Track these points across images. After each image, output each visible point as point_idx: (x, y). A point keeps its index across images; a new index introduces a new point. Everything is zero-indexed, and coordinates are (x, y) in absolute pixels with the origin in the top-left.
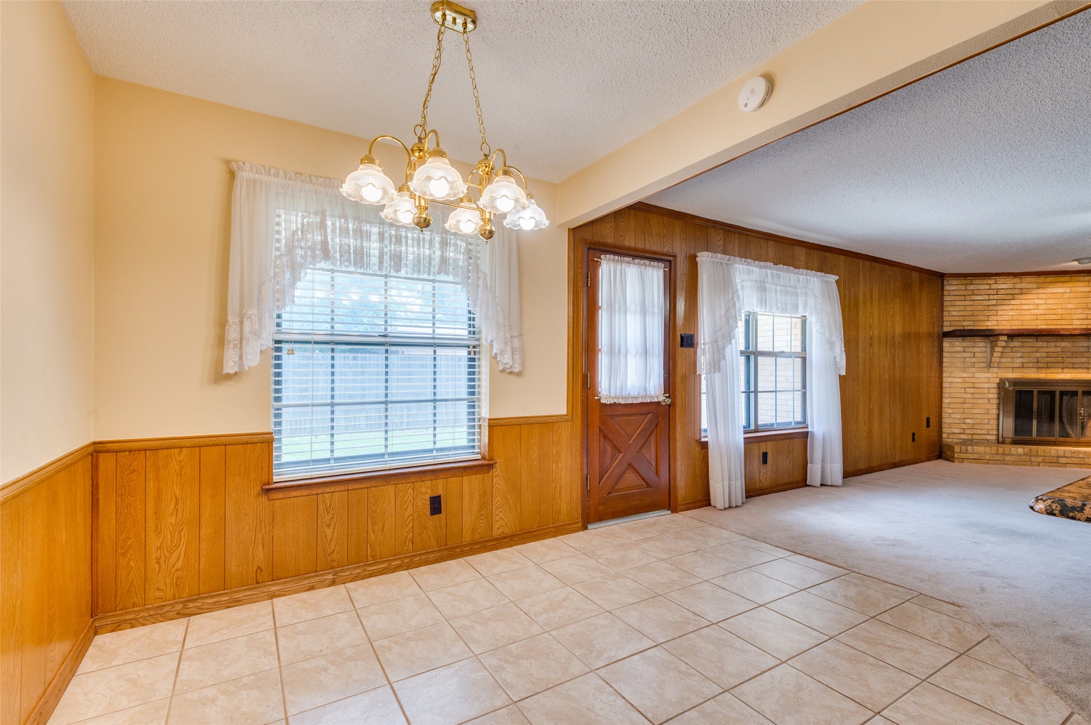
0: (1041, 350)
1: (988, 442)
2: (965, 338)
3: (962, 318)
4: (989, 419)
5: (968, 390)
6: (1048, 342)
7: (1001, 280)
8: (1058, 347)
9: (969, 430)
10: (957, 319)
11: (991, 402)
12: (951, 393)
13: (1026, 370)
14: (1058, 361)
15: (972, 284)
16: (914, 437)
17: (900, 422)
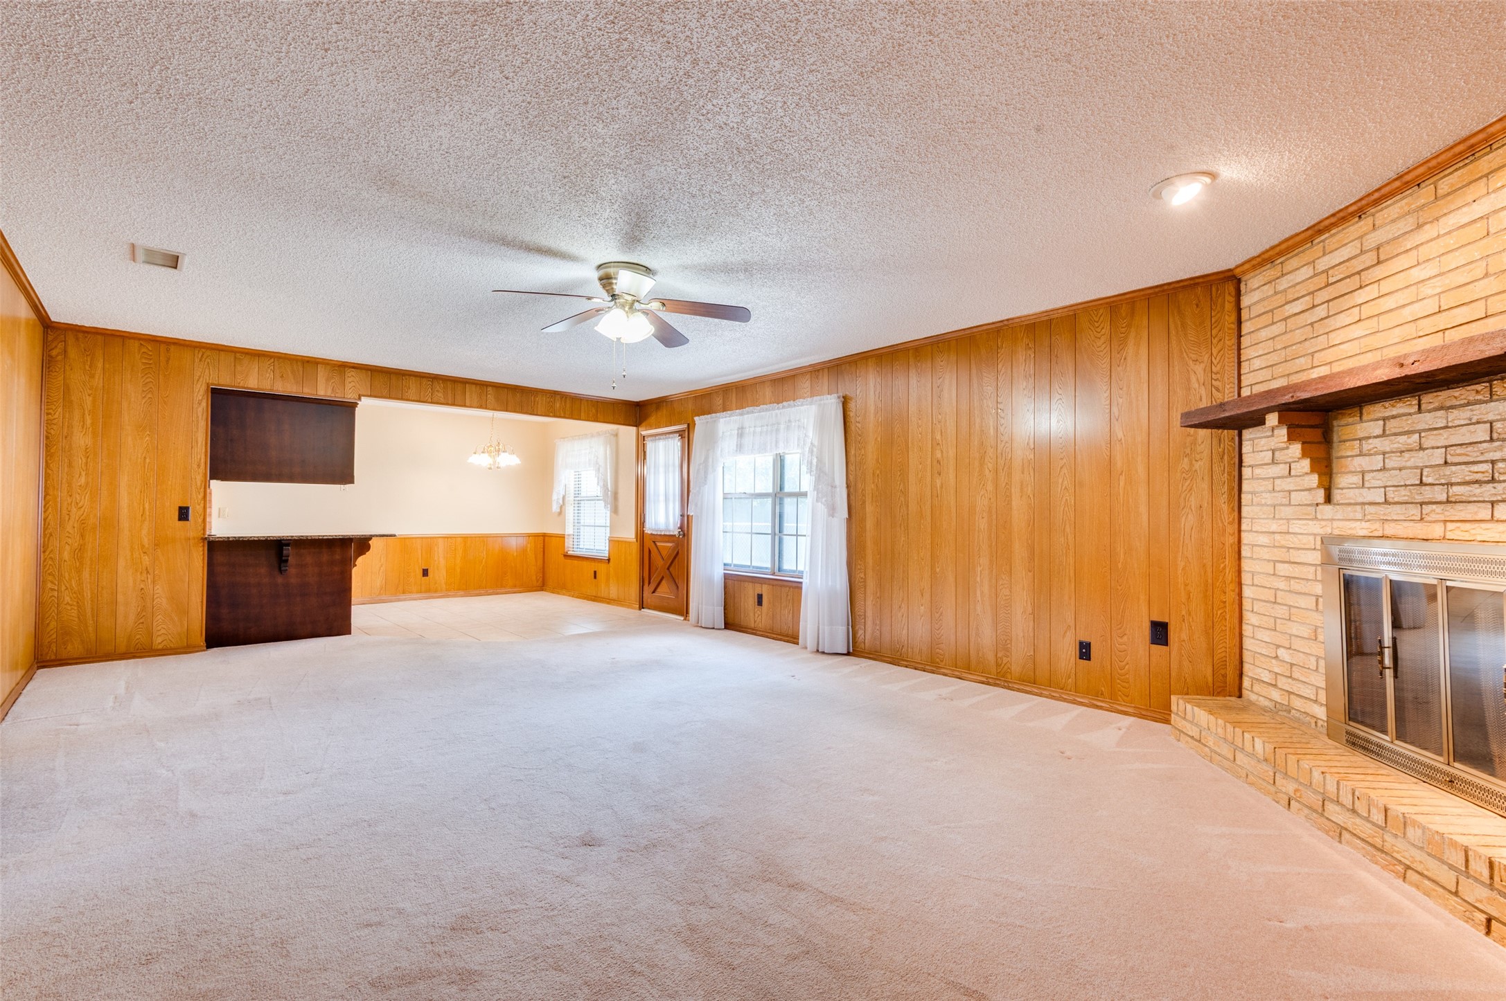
4: (1317, 658)
5: (1281, 569)
6: (1449, 409)
9: (1284, 679)
11: (1320, 608)
15: (1283, 275)
16: (1085, 651)
17: (1030, 609)
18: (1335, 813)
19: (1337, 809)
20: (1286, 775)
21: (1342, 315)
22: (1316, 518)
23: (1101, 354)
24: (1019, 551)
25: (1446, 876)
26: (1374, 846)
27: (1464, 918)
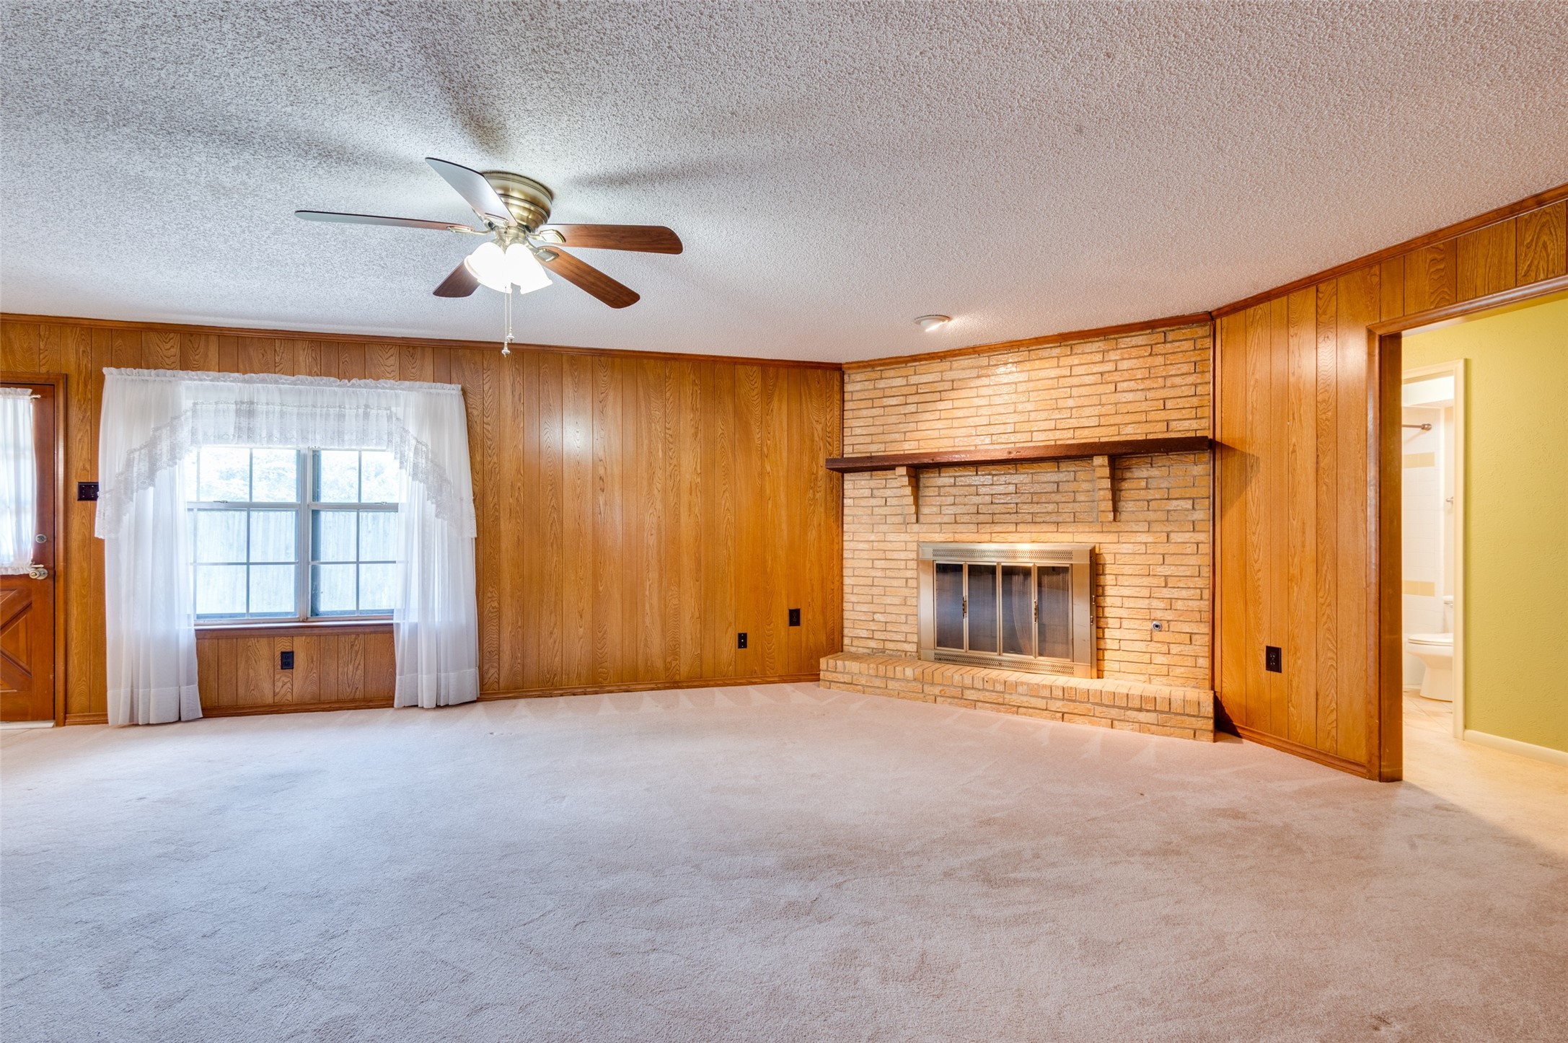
0: (982, 490)
1: (905, 655)
2: (874, 473)
3: (868, 439)
4: (907, 615)
5: (878, 564)
6: (994, 475)
7: (921, 366)
9: (879, 633)
10: (861, 440)
11: (909, 585)
12: (854, 568)
13: (961, 528)
15: (881, 378)
16: (742, 640)
17: (697, 614)
18: (971, 695)
19: (972, 691)
20: (932, 684)
21: (928, 413)
22: (906, 532)
23: (755, 403)
24: (687, 562)
25: (1041, 703)
26: (998, 704)
27: (1053, 719)
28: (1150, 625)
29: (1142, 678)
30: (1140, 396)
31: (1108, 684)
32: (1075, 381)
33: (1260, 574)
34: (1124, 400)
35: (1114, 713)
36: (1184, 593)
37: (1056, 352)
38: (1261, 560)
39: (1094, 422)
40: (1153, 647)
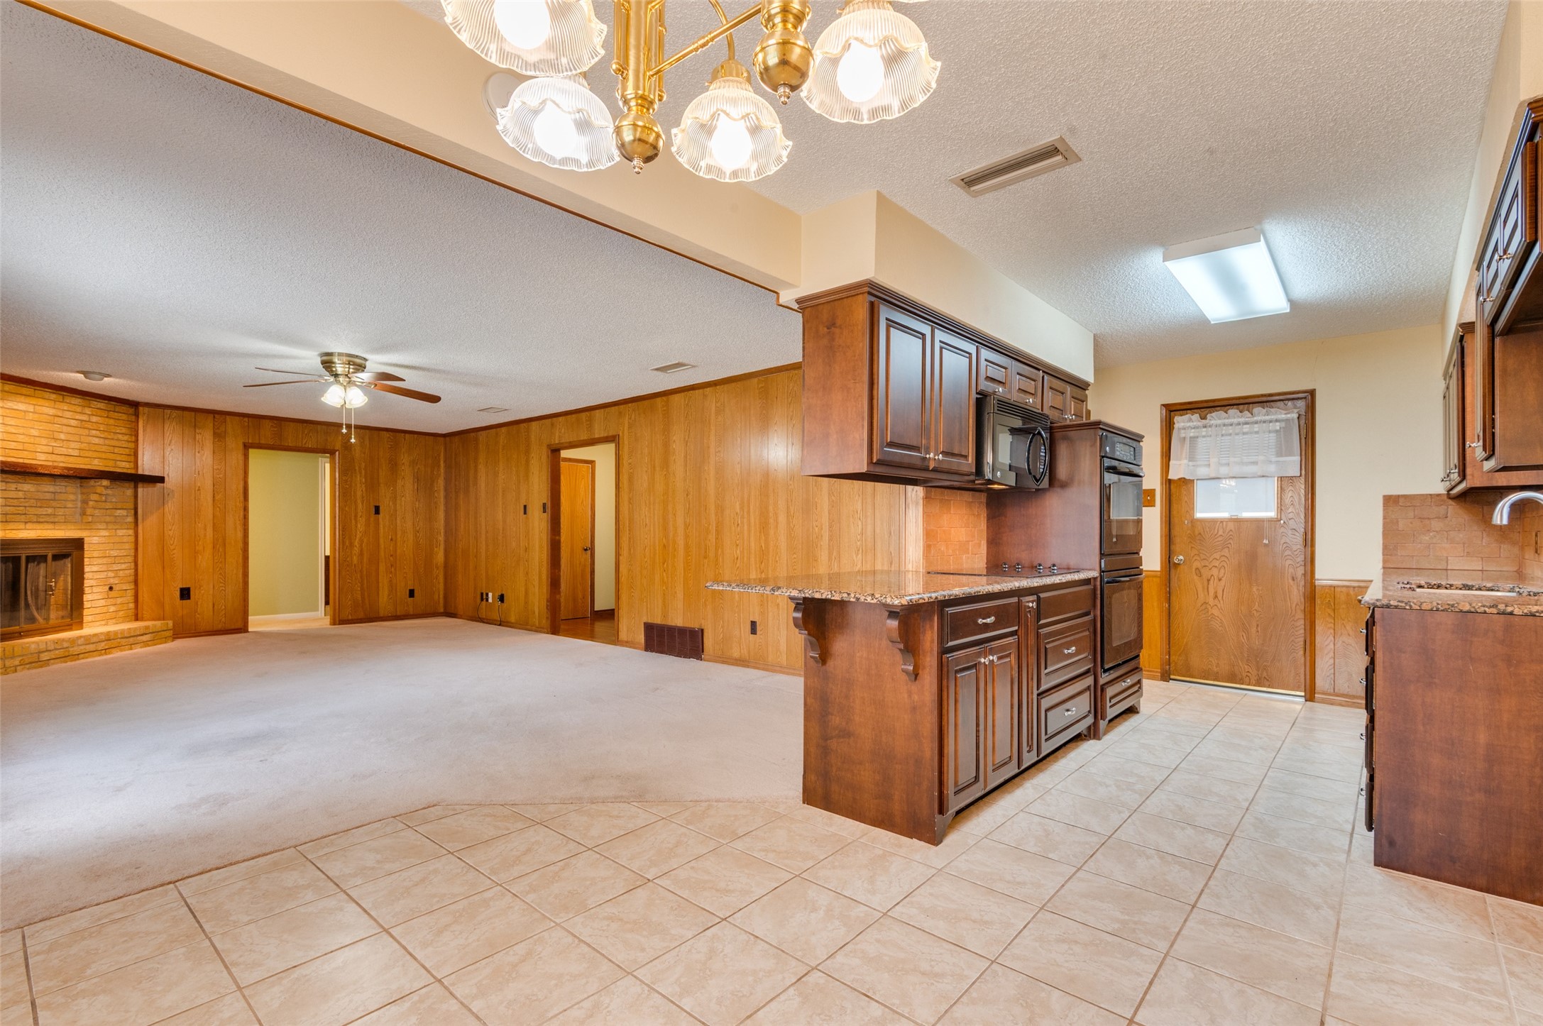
8: (19, 491)
14: (20, 512)
18: (45, 656)
19: (46, 654)
20: (13, 657)
25: (92, 647)
26: (65, 657)
27: (100, 655)
28: (107, 588)
29: (103, 623)
30: (101, 441)
31: (87, 631)
32: (65, 421)
33: (175, 551)
34: (94, 442)
35: (131, 640)
36: (123, 566)
37: (53, 396)
38: (175, 543)
39: (76, 453)
40: (110, 601)
